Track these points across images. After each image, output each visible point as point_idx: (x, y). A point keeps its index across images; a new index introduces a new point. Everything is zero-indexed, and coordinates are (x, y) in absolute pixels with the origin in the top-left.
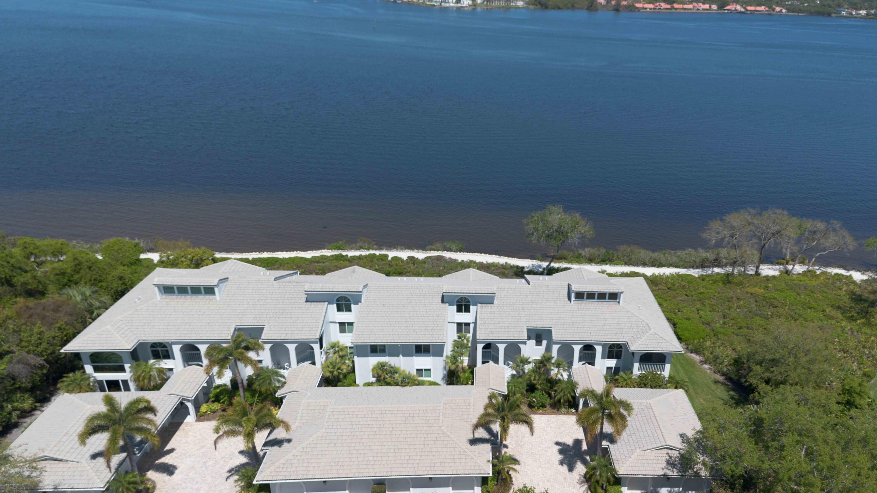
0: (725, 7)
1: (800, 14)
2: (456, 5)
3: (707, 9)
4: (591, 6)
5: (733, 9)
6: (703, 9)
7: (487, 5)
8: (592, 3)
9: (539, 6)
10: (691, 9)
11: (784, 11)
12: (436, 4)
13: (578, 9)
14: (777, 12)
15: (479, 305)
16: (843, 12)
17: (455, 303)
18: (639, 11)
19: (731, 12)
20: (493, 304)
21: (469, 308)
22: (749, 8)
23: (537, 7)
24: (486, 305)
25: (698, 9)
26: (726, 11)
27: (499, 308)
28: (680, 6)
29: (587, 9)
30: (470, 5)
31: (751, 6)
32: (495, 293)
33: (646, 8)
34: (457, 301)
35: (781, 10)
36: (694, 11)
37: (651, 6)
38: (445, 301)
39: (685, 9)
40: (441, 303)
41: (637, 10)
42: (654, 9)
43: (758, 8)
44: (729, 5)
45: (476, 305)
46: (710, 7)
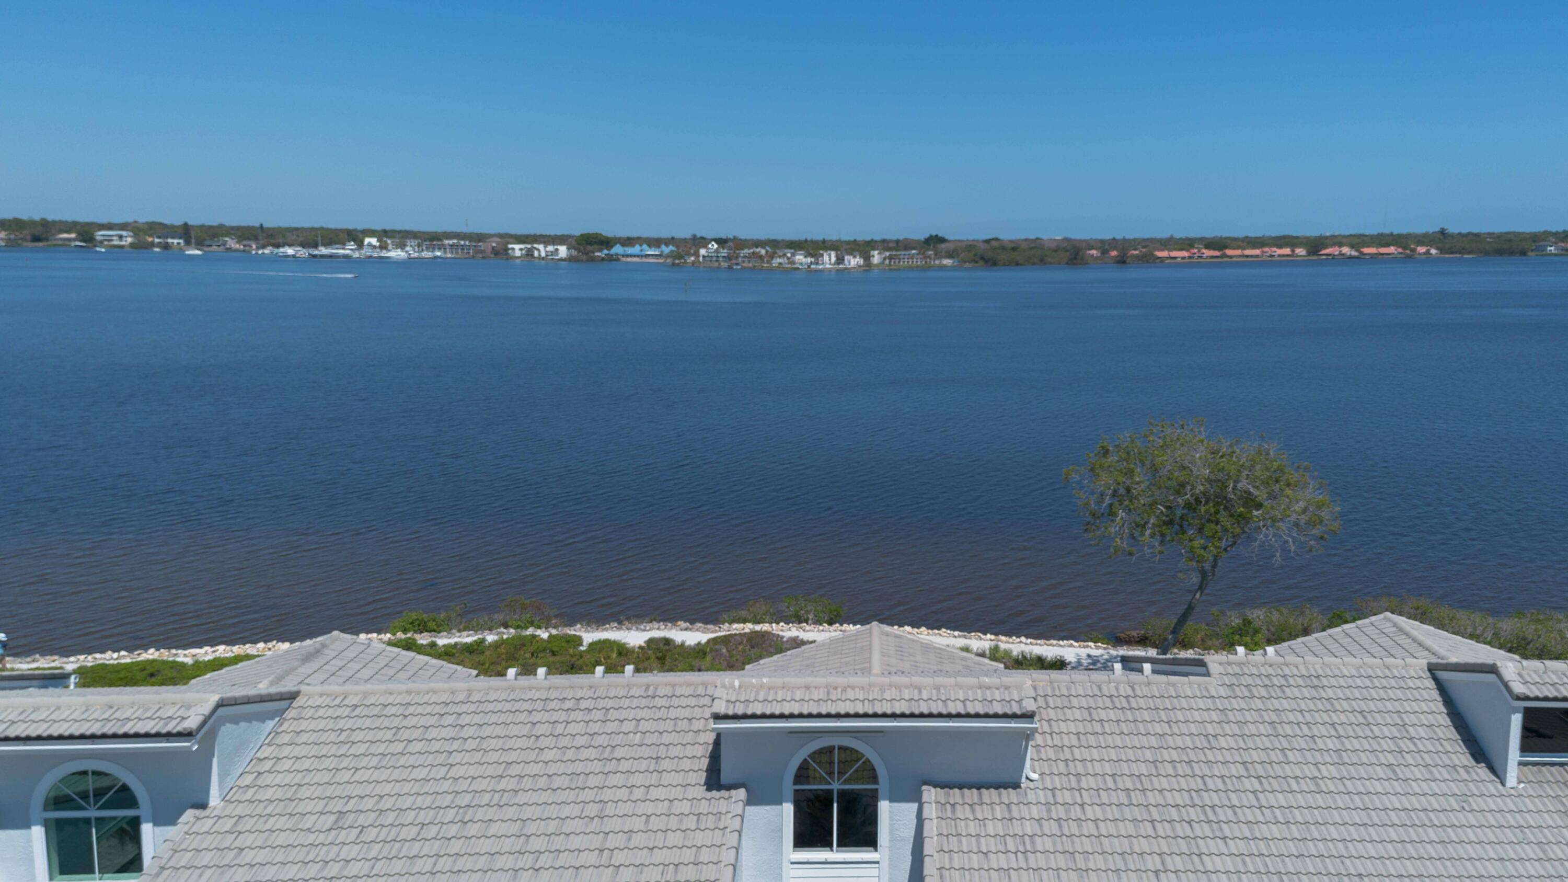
0: (1320, 251)
1: (1465, 256)
2: (836, 266)
3: (1288, 255)
4: (1075, 258)
5: (1337, 253)
6: (1280, 256)
7: (890, 265)
8: (1077, 254)
9: (982, 263)
10: (1257, 256)
11: (1433, 251)
12: (800, 267)
13: (1051, 263)
14: (1419, 254)
15: (930, 794)
16: (1549, 248)
17: (789, 787)
18: (1162, 262)
19: (1333, 258)
20: (1016, 786)
21: (872, 820)
22: (1366, 250)
23: (976, 265)
24: (971, 795)
25: (1272, 256)
26: (1324, 257)
27: (1060, 812)
28: (1239, 252)
29: (1067, 263)
30: (860, 266)
31: (1368, 247)
32: (1029, 716)
33: (1175, 258)
34: (802, 774)
35: (1428, 251)
36: (1264, 258)
37: (1185, 254)
38: (725, 778)
39: (1247, 256)
40: (701, 791)
41: (1158, 261)
42: (1190, 257)
43: (1383, 250)
44: (1326, 248)
45: (915, 797)
46: (1293, 251)
